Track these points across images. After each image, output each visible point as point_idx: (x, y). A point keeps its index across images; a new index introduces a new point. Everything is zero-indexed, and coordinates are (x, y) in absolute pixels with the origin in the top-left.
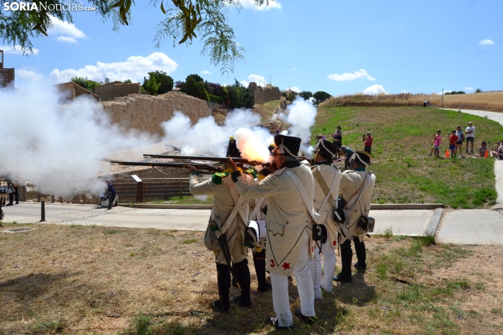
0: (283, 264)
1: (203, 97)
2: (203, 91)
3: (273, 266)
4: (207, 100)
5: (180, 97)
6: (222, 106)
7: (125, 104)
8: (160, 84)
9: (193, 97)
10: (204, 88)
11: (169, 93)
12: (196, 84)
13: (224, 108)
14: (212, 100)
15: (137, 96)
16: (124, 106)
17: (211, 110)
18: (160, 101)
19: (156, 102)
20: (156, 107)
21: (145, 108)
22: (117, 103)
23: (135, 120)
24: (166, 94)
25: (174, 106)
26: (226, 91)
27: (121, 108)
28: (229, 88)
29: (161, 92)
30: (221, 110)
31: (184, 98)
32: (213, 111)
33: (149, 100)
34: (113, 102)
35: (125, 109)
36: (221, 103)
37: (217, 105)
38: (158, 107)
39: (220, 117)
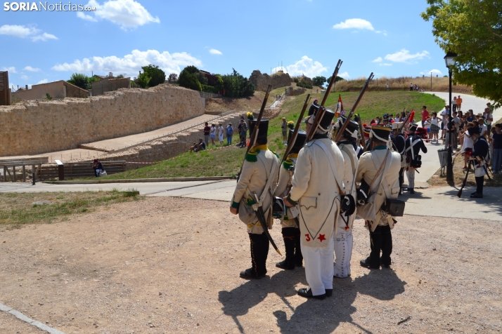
0: (318, 236)
1: (195, 88)
2: (195, 82)
3: (308, 240)
4: (200, 91)
5: (170, 89)
6: (217, 95)
7: (113, 98)
8: (151, 78)
9: (184, 88)
10: (197, 80)
11: (159, 86)
12: (189, 75)
13: (219, 97)
14: (206, 90)
15: (125, 90)
16: (111, 100)
17: (204, 99)
18: (148, 94)
19: (144, 94)
20: (144, 99)
21: (133, 101)
22: (105, 97)
23: (123, 112)
24: (156, 87)
25: (163, 97)
26: (221, 80)
27: (109, 102)
28: (225, 78)
29: (152, 84)
30: (215, 99)
31: (174, 89)
32: (206, 100)
33: (137, 93)
34: (101, 97)
35: (113, 102)
36: (215, 92)
37: (211, 95)
38: (146, 99)
39: (214, 106)
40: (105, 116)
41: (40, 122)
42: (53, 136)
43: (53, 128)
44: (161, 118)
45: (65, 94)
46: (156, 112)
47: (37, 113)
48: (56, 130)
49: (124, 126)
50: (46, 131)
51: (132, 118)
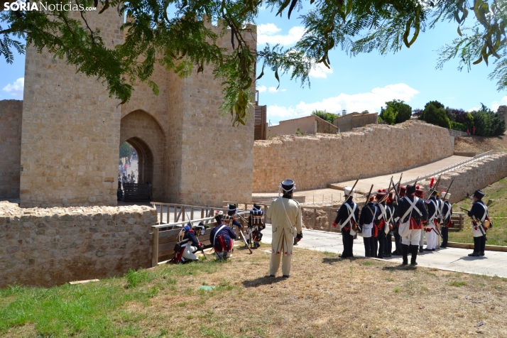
1: (444, 125)
2: (444, 118)
4: (449, 128)
5: (419, 126)
6: (466, 134)
7: (363, 134)
8: (397, 113)
9: (433, 125)
10: (446, 116)
11: (407, 122)
12: (437, 111)
13: (468, 136)
14: (454, 127)
15: (374, 126)
16: (361, 136)
17: (453, 138)
18: (397, 130)
19: (394, 131)
20: (393, 137)
21: (382, 138)
22: (355, 134)
23: (372, 150)
24: (404, 123)
25: (412, 135)
26: (471, 116)
27: (359, 139)
28: (474, 113)
29: (398, 121)
30: (465, 138)
31: (423, 126)
32: (455, 139)
33: (386, 130)
34: (351, 133)
35: (363, 139)
36: (464, 130)
37: (460, 133)
38: (395, 136)
39: (464, 146)
40: (355, 154)
41: (294, 158)
42: (305, 173)
43: (306, 165)
44: (409, 158)
45: (316, 130)
46: (404, 151)
47: (292, 148)
48: (308, 168)
49: (373, 165)
50: (299, 167)
51: (380, 158)
